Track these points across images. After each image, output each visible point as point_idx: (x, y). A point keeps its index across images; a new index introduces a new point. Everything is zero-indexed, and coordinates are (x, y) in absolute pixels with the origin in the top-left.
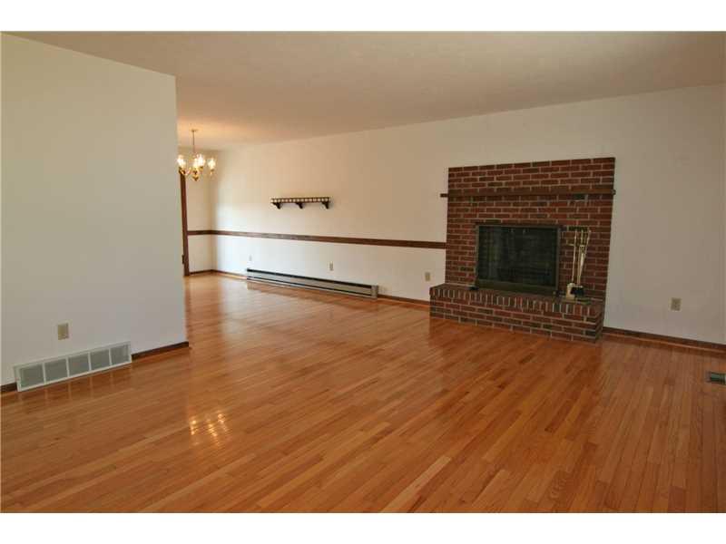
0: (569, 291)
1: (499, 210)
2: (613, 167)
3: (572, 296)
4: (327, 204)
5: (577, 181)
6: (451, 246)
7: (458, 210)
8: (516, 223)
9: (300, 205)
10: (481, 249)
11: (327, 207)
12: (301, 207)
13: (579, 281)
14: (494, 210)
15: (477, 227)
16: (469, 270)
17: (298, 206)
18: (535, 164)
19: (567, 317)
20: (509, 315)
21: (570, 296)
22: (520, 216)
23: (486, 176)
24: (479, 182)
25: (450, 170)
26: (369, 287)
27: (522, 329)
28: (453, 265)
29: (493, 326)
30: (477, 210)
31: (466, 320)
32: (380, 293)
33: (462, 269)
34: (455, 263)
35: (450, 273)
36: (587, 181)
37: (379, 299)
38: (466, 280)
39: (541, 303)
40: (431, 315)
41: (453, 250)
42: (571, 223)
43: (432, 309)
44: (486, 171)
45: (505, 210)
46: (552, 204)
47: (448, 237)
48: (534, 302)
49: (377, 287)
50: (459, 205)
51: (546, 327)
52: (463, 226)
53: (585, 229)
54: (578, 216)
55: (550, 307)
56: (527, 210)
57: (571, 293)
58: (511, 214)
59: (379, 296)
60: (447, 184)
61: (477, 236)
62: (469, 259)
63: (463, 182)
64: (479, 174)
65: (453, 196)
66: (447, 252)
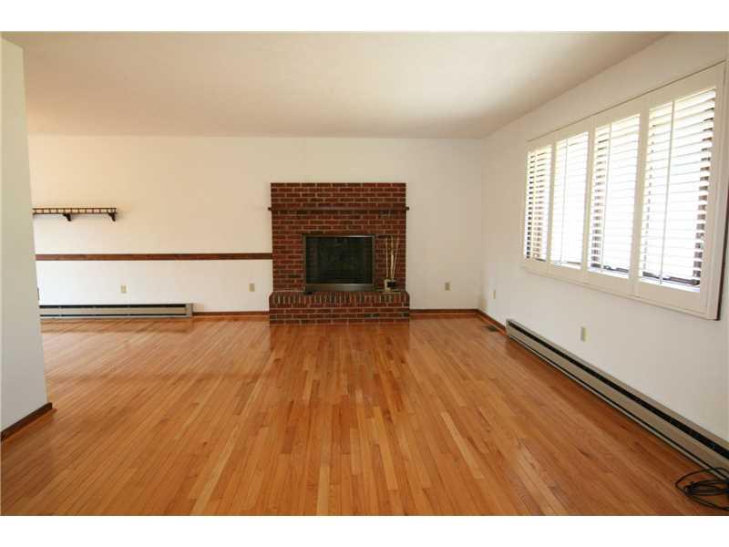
0: (386, 285)
1: (322, 223)
2: (404, 190)
3: (389, 289)
4: (113, 215)
5: (381, 200)
6: (278, 255)
7: (282, 223)
8: (337, 233)
9: (69, 217)
10: (307, 256)
11: (114, 220)
12: (69, 220)
13: (392, 277)
14: (317, 223)
15: (305, 238)
16: (297, 276)
17: (65, 218)
18: (349, 184)
19: (390, 305)
20: (345, 311)
21: (387, 289)
22: (340, 227)
23: (308, 193)
24: (301, 197)
25: (272, 185)
26: (183, 306)
27: (356, 321)
28: (280, 274)
29: (332, 323)
30: (302, 223)
31: (307, 322)
32: (195, 311)
33: (290, 276)
34: (282, 271)
35: (278, 281)
36: (389, 200)
37: (196, 317)
38: (295, 286)
39: (370, 297)
40: (271, 322)
41: (280, 260)
42: (379, 232)
43: (271, 317)
44: (308, 188)
45: (326, 222)
46: (364, 218)
47: (274, 247)
48: (366, 297)
49: (192, 305)
50: (284, 218)
51: (375, 315)
52: (289, 237)
53: (389, 237)
54: (384, 227)
55: (378, 300)
56: (346, 223)
57: (388, 286)
58: (332, 226)
59: (194, 314)
60: (270, 198)
61: (304, 245)
62: (296, 267)
63: (286, 197)
64: (301, 190)
65: (276, 210)
66: (274, 262)
